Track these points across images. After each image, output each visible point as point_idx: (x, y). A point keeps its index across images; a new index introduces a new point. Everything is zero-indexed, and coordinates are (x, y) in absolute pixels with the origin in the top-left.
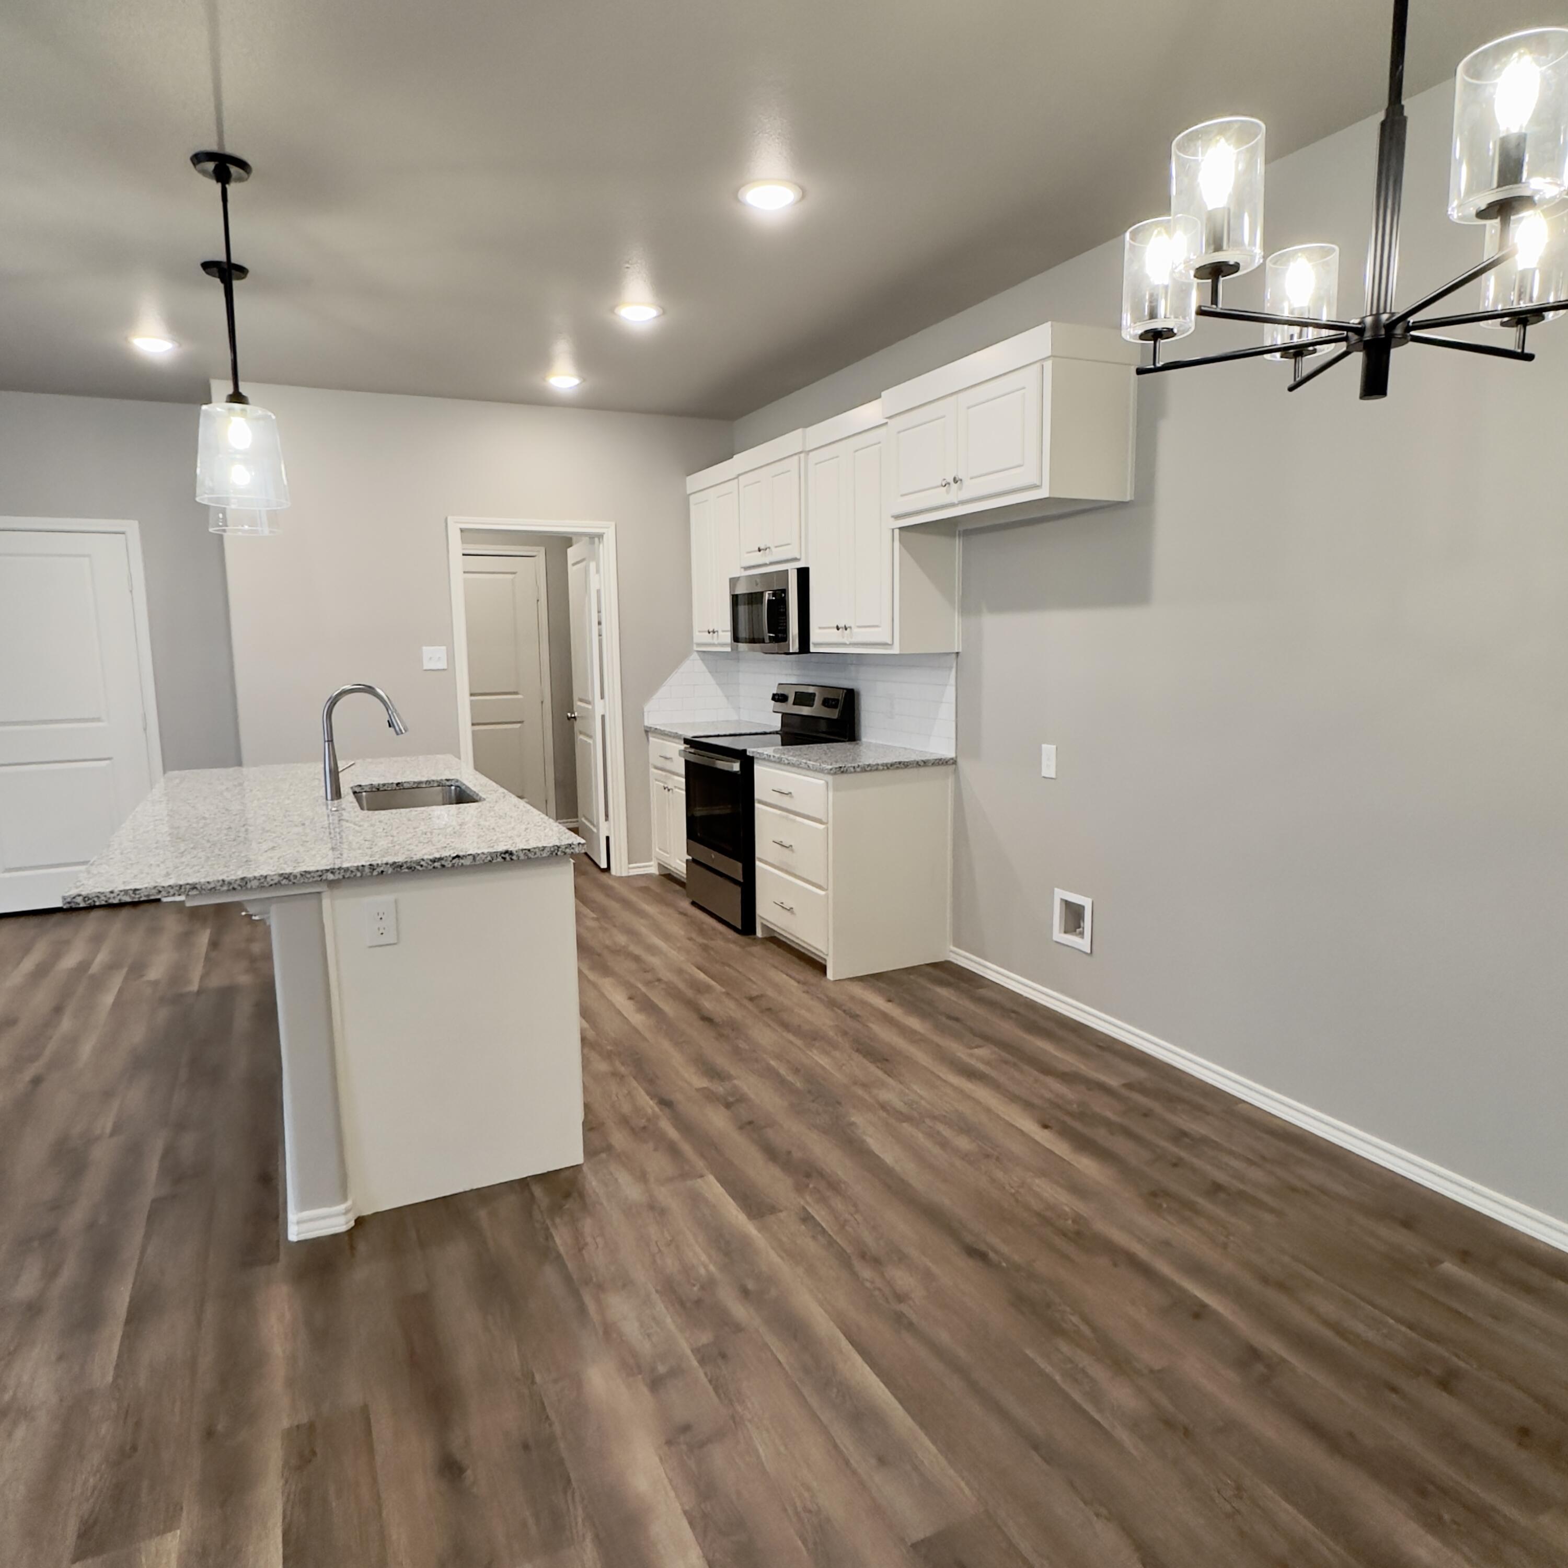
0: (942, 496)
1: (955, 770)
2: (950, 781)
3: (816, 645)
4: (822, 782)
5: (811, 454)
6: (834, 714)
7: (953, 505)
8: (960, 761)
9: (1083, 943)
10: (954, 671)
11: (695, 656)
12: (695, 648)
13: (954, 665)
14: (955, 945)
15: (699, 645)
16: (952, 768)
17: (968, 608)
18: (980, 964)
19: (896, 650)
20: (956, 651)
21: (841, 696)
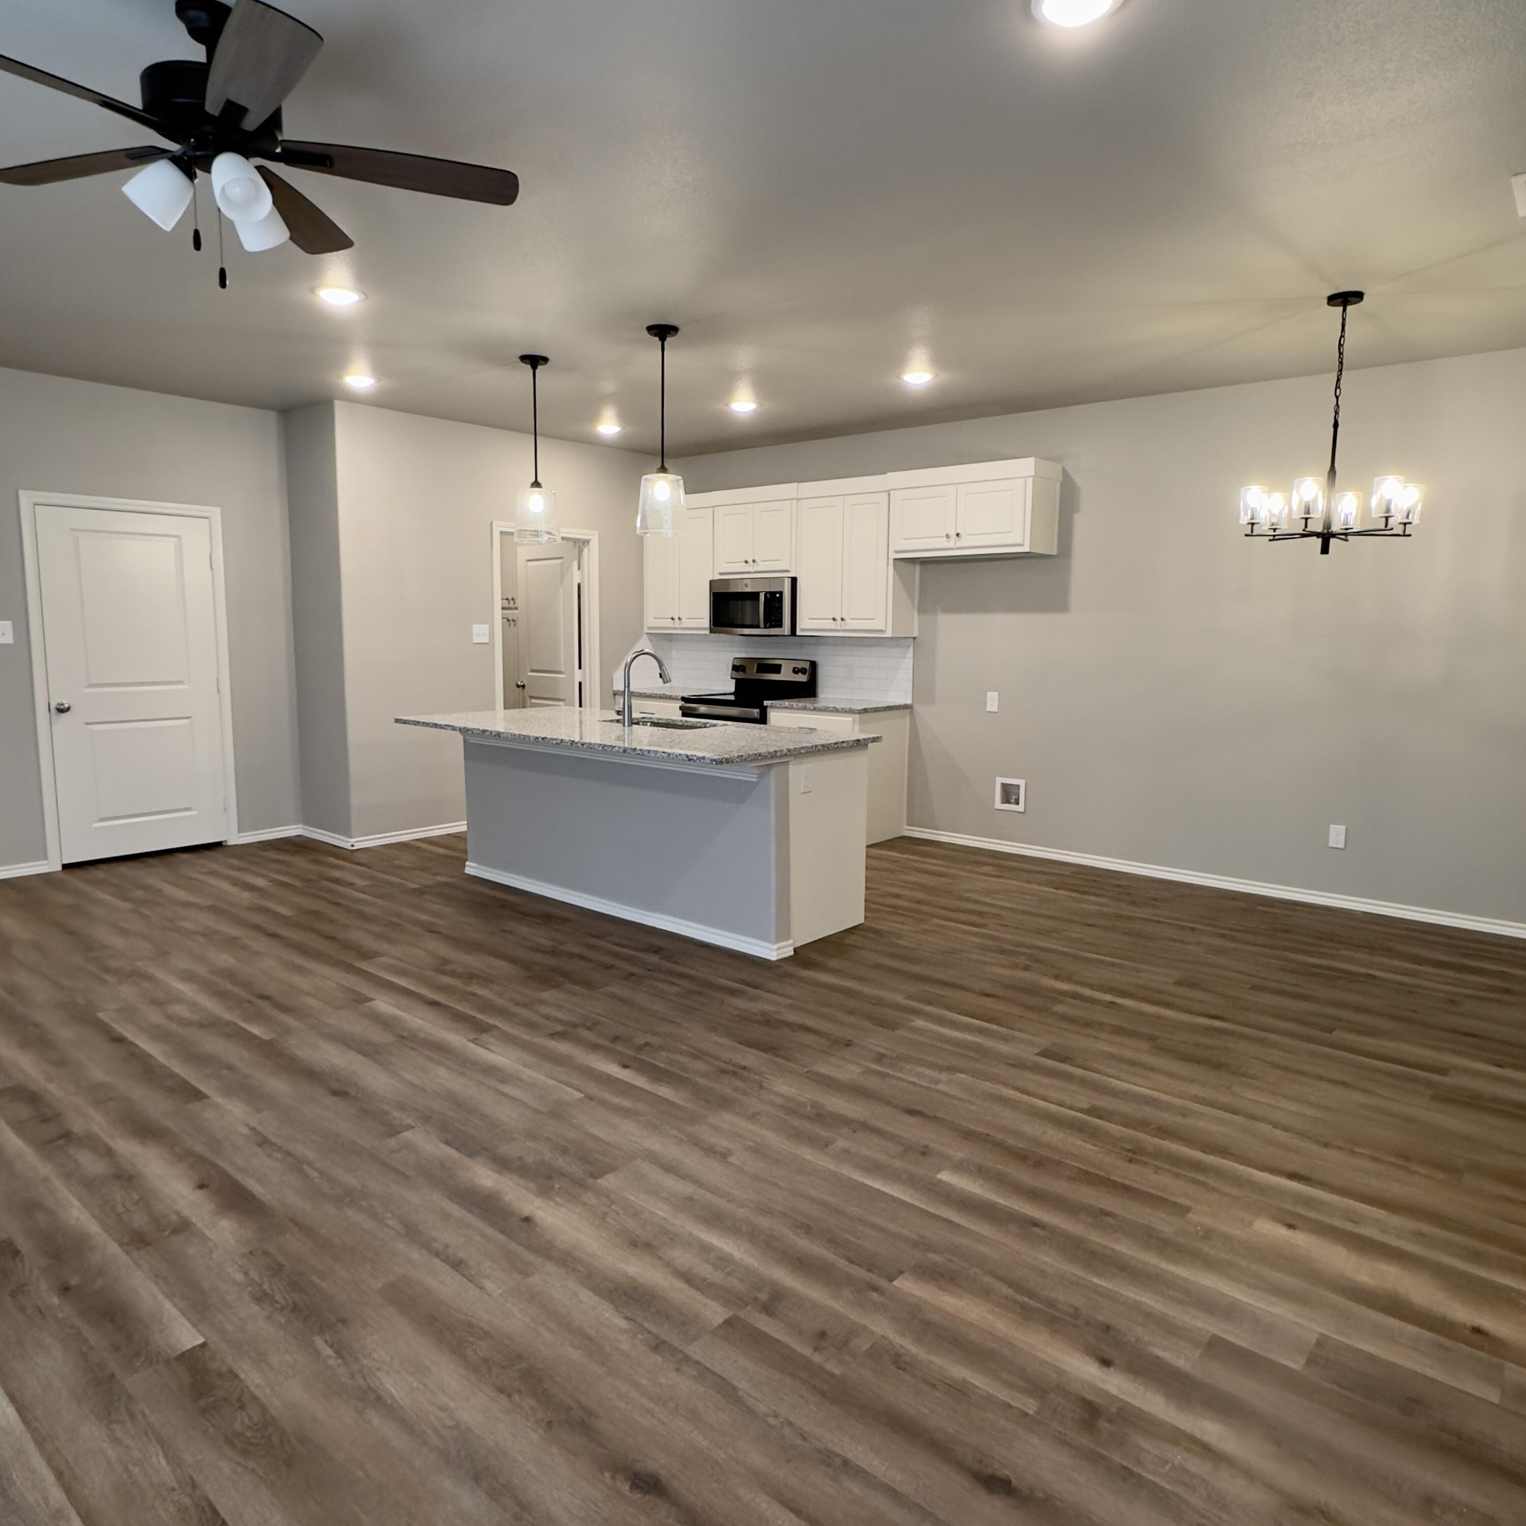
0: (943, 543)
1: (911, 712)
2: (908, 718)
3: (803, 630)
4: (850, 719)
5: (800, 501)
6: (802, 678)
7: (952, 549)
8: (916, 707)
9: (1020, 808)
10: (912, 648)
11: (645, 637)
12: (646, 631)
13: (912, 645)
14: (908, 825)
15: (649, 628)
16: (909, 710)
17: (923, 609)
18: (934, 834)
19: (889, 634)
20: (914, 636)
21: (807, 666)
